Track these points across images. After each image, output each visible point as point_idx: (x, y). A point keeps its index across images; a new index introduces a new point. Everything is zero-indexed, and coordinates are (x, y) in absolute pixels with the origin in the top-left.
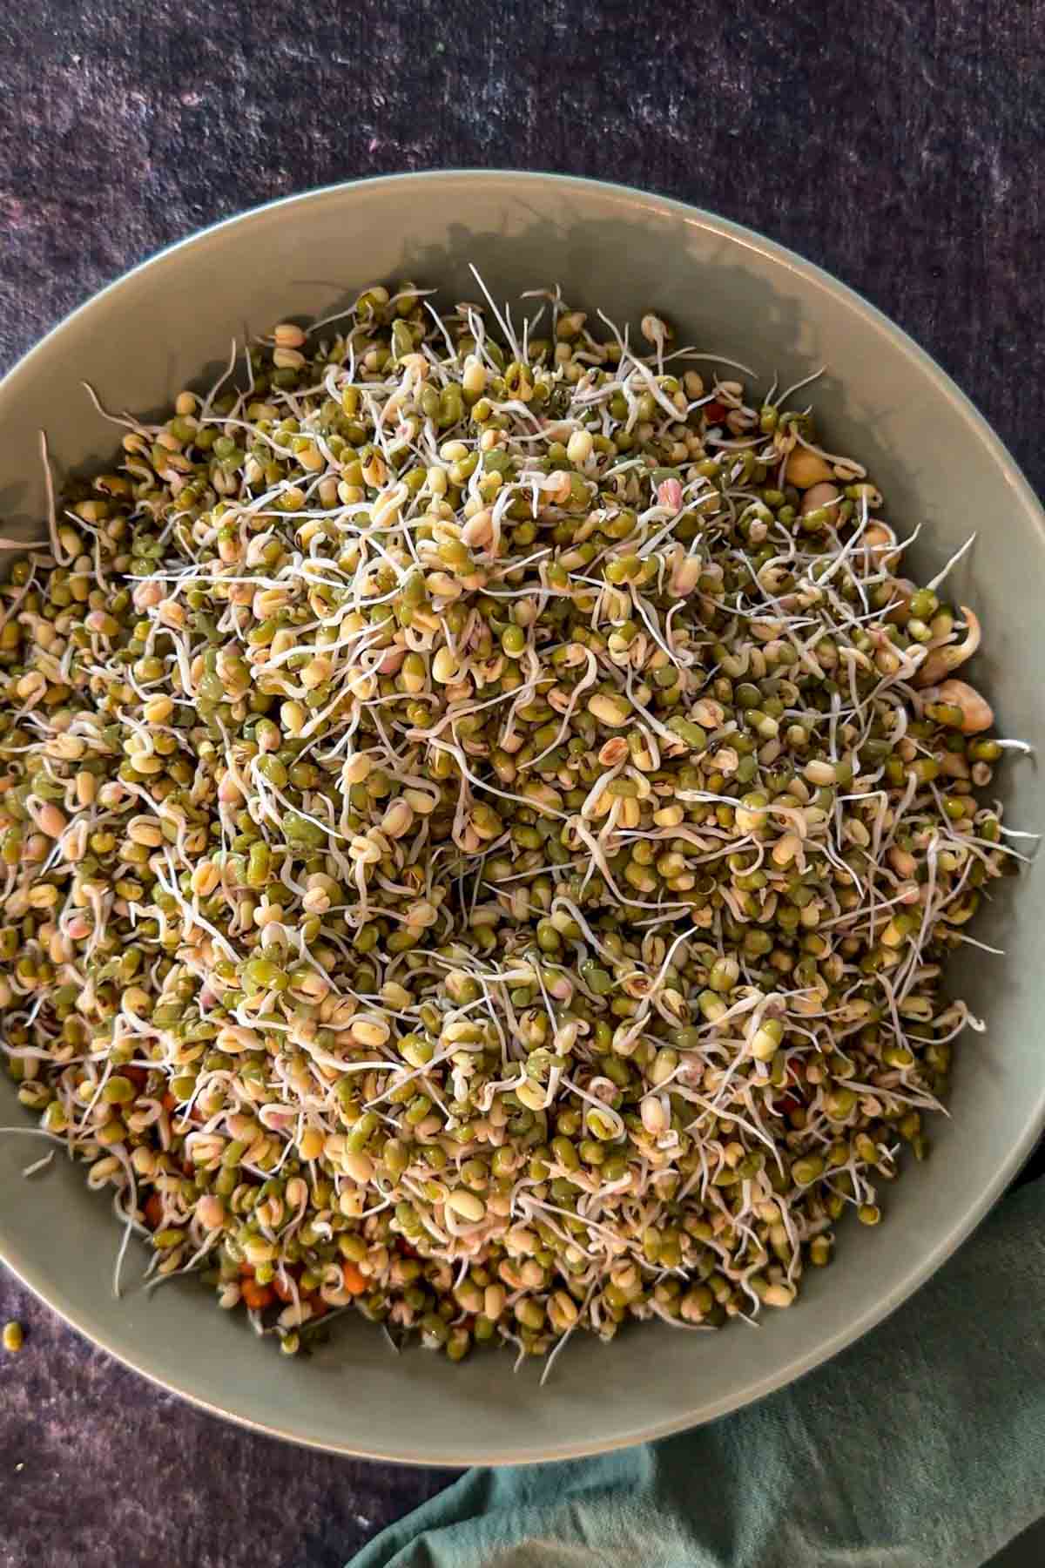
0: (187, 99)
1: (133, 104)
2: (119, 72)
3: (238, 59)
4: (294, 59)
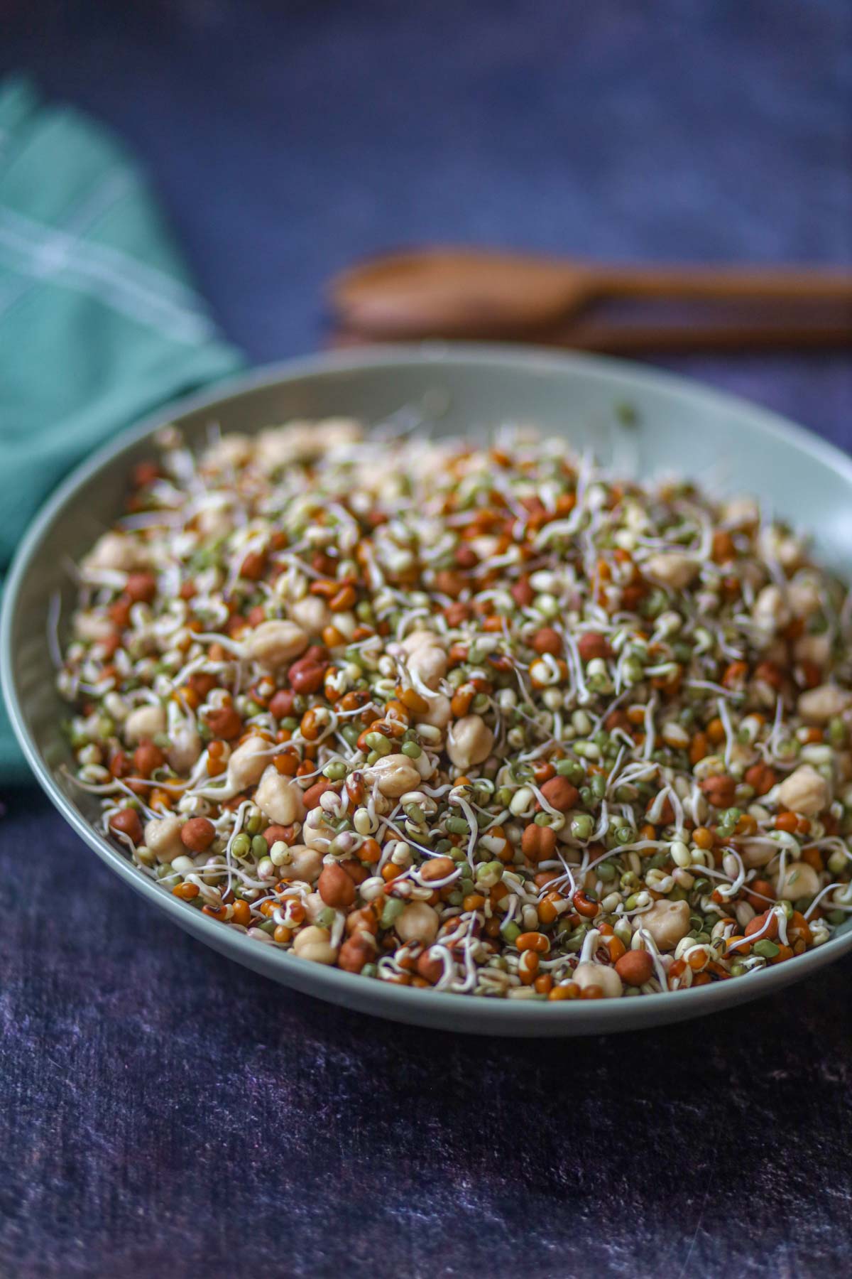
1: (836, 1072)
3: (742, 1104)
4: (688, 1103)
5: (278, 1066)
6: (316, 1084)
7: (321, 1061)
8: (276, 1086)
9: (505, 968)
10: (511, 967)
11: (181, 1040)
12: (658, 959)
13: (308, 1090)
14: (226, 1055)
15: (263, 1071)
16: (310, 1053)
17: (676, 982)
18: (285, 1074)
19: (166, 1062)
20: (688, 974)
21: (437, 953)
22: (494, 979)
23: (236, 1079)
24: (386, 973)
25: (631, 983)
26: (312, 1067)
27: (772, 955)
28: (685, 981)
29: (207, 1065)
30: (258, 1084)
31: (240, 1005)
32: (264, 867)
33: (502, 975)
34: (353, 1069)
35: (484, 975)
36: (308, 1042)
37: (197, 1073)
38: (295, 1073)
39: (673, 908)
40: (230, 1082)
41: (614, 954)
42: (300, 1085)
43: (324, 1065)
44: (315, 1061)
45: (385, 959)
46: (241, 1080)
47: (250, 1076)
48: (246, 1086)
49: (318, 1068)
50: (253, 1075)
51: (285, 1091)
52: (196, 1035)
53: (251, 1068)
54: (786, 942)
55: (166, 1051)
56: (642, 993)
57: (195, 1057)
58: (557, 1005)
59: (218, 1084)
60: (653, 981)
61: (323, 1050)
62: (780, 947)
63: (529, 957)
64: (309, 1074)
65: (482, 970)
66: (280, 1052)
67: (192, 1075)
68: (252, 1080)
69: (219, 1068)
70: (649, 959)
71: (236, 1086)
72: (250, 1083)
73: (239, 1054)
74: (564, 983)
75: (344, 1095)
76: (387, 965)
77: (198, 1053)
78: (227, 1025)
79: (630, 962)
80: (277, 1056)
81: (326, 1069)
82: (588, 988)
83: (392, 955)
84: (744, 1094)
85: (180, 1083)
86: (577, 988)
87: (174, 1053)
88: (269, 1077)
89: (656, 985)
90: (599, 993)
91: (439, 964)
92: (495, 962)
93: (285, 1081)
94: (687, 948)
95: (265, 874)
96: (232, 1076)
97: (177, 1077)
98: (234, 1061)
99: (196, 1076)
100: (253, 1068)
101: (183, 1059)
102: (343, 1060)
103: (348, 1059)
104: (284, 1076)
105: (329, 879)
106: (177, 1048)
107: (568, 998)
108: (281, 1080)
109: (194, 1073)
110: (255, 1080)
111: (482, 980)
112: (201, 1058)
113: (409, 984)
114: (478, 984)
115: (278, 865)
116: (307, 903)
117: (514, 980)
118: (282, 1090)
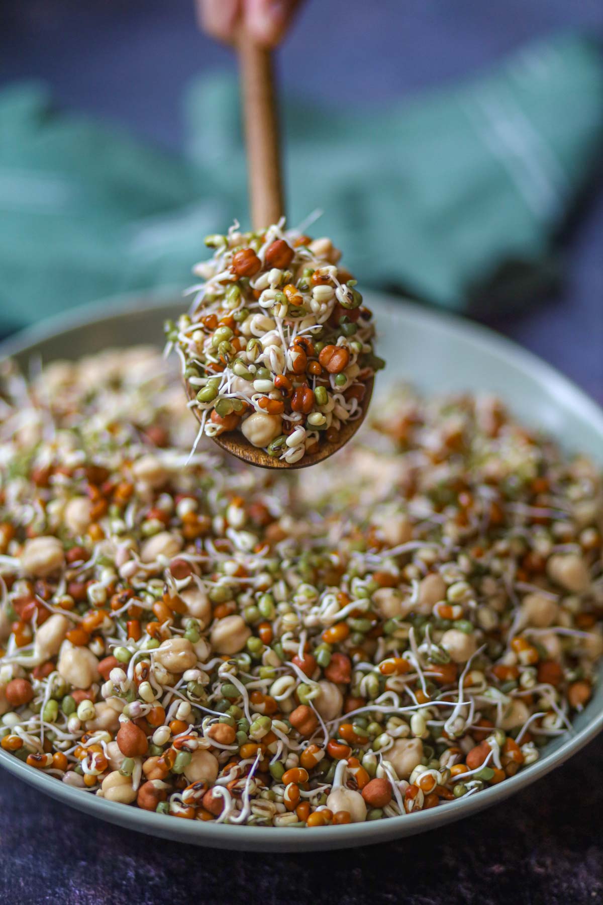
0: (502, 869)
1: (542, 865)
2: (557, 886)
3: (468, 895)
4: (425, 896)
5: (96, 879)
6: (127, 893)
7: (131, 874)
8: (95, 897)
9: (273, 799)
10: (277, 796)
11: (18, 862)
12: (396, 784)
13: (120, 899)
14: (54, 872)
15: (84, 884)
16: (122, 866)
17: (410, 804)
18: (102, 886)
19: (6, 881)
20: (420, 796)
21: (218, 793)
22: (264, 808)
23: (62, 892)
24: (176, 808)
25: (374, 807)
26: (123, 879)
27: (488, 777)
28: (418, 802)
29: (38, 881)
30: (80, 896)
31: (66, 828)
32: (72, 723)
33: (271, 805)
34: (157, 879)
35: (256, 805)
36: (121, 857)
37: (31, 889)
38: (110, 885)
39: (410, 746)
40: (57, 895)
41: (361, 782)
42: (114, 895)
43: (133, 876)
44: (127, 873)
45: (175, 795)
46: (66, 893)
47: (73, 889)
48: (70, 898)
49: (128, 880)
50: (76, 888)
51: (102, 901)
52: (31, 856)
53: (74, 882)
54: (499, 766)
55: (6, 871)
56: (384, 816)
57: (30, 875)
58: (313, 831)
59: (48, 898)
60: (392, 803)
61: (134, 863)
62: (495, 770)
63: (292, 789)
64: (122, 885)
65: (254, 802)
66: (98, 868)
67: (27, 891)
68: (75, 892)
69: (48, 884)
70: (388, 786)
71: (62, 899)
72: (74, 895)
73: (65, 871)
74: (319, 809)
75: (150, 901)
76: (177, 800)
77: (32, 872)
78: (56, 847)
79: (374, 789)
80: (96, 871)
81: (135, 881)
82: (339, 813)
83: (181, 792)
84: (470, 886)
85: (17, 898)
86: (330, 813)
87: (12, 872)
88: (88, 889)
89: (396, 807)
90: (349, 818)
91: (220, 801)
92: (265, 794)
93: (102, 892)
94: (420, 774)
95: (74, 729)
96: (59, 889)
97: (14, 893)
98: (61, 877)
99: (30, 891)
100: (76, 882)
101: (19, 877)
102: (149, 871)
103: (152, 870)
104: (101, 887)
105: (126, 733)
106: (15, 868)
107: (323, 824)
108: (99, 891)
109: (28, 888)
110: (77, 892)
111: (255, 810)
112: (35, 876)
113: (194, 817)
114: (252, 813)
115: (83, 720)
116: (109, 755)
117: (281, 807)
118: (99, 900)
